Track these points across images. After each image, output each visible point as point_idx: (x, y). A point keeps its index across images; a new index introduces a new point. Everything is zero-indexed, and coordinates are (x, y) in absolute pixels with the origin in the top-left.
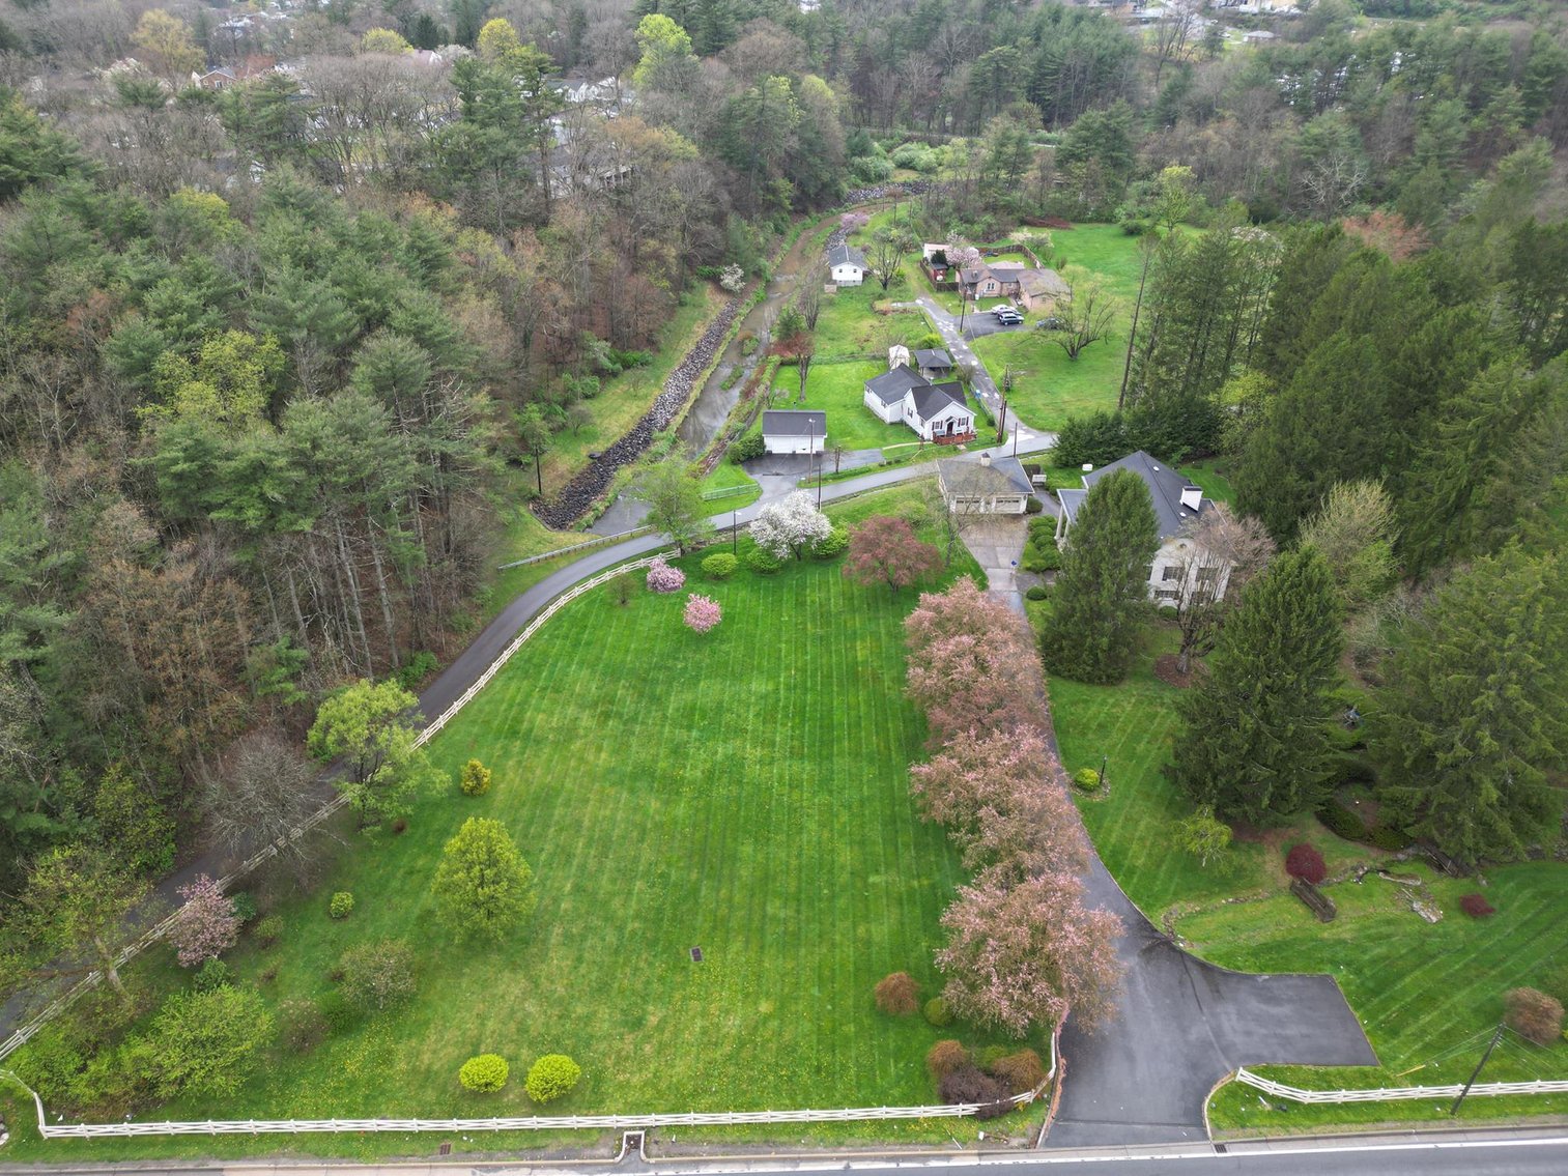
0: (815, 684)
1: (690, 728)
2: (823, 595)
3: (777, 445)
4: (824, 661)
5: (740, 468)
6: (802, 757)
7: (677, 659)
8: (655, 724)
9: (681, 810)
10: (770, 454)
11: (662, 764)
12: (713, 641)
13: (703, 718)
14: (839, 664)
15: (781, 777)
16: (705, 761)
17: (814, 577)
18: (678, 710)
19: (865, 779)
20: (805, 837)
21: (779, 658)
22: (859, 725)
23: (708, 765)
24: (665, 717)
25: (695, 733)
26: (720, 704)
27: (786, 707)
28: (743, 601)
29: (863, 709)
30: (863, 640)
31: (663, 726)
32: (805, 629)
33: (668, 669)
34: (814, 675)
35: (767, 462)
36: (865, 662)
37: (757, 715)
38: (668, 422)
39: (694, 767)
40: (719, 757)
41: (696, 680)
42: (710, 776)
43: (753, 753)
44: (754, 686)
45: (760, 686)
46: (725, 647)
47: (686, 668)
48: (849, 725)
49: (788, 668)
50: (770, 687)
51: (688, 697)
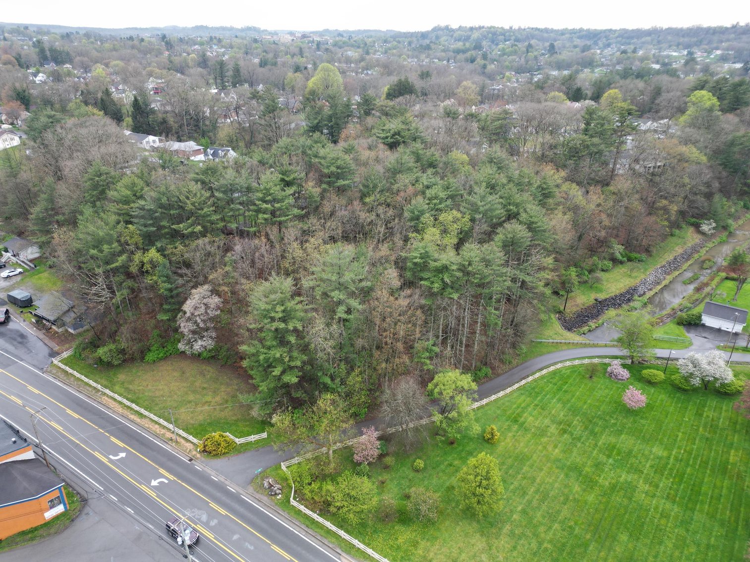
0: (695, 463)
1: (609, 456)
2: (716, 414)
3: (708, 321)
4: (705, 453)
5: (681, 328)
6: (674, 502)
7: (611, 417)
8: (590, 447)
9: (591, 498)
10: (703, 325)
11: (587, 469)
12: (636, 415)
13: (618, 454)
14: (715, 459)
15: (656, 508)
16: (613, 478)
17: (712, 402)
18: (605, 444)
19: (714, 533)
20: (662, 548)
21: (675, 440)
22: (718, 499)
23: (614, 481)
24: (596, 445)
25: (611, 461)
26: (630, 453)
27: (671, 469)
28: (662, 401)
29: (724, 491)
30: (737, 450)
31: (594, 449)
32: (697, 430)
33: (606, 421)
34: (695, 458)
35: (700, 329)
36: (734, 464)
37: (652, 466)
38: (644, 293)
39: (605, 479)
40: (622, 480)
41: (620, 432)
42: (613, 487)
43: (643, 486)
44: (654, 450)
45: (658, 451)
46: (643, 422)
47: (615, 424)
48: (712, 497)
49: (679, 448)
50: (665, 454)
51: (613, 440)
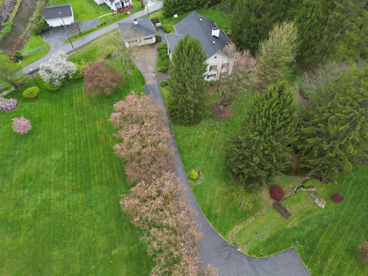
0: (80, 147)
1: (24, 188)
2: (80, 98)
3: (54, 23)
4: (84, 134)
5: (39, 37)
6: (78, 191)
7: (16, 149)
8: (7, 191)
9: (21, 240)
10: (52, 27)
11: (11, 215)
12: (33, 134)
13: (30, 180)
14: (90, 135)
15: (69, 206)
16: (33, 206)
17: (76, 89)
18: (18, 179)
19: (106, 195)
20: (82, 237)
21: (64, 138)
22: (101, 166)
23: (34, 209)
24: (12, 185)
25: (27, 191)
26: (38, 170)
27: (69, 164)
28: (46, 109)
29: (102, 156)
30: (99, 120)
31: (11, 191)
32: (74, 118)
33: (12, 156)
34: (80, 143)
35: (51, 32)
36: (101, 131)
37: (56, 172)
38: (8, 17)
39: (27, 211)
40: (39, 202)
41: (26, 159)
42: (35, 216)
43: (55, 195)
44: (53, 157)
45: (56, 155)
46: (39, 137)
47: (20, 153)
48: (97, 167)
49: (68, 142)
50: (61, 155)
51: (22, 170)
